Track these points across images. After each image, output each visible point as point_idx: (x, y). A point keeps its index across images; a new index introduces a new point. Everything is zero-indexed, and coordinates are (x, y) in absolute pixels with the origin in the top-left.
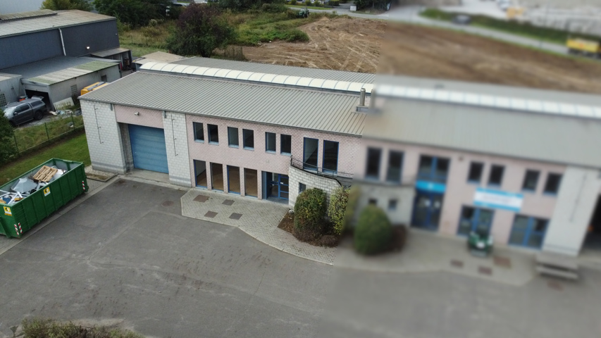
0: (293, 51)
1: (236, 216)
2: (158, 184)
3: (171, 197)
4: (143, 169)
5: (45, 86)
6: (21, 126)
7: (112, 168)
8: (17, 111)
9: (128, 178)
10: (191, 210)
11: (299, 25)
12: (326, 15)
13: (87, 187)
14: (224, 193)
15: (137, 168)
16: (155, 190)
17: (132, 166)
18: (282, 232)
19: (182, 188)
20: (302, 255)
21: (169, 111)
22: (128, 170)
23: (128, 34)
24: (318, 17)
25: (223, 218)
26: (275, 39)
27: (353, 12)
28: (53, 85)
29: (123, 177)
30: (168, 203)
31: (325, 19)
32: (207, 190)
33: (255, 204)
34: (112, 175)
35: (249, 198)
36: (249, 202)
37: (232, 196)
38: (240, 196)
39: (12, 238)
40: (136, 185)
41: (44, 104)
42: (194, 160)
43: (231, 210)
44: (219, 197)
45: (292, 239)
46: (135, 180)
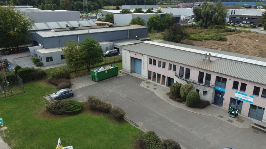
0: (216, 44)
1: (155, 89)
2: (138, 77)
3: (140, 80)
4: (136, 73)
5: (119, 46)
6: (109, 57)
7: (127, 71)
8: (109, 52)
9: (131, 74)
10: (143, 85)
11: (228, 35)
12: (245, 31)
13: (118, 74)
14: (155, 83)
15: (134, 72)
16: (136, 78)
17: (133, 71)
18: (166, 95)
19: (144, 79)
20: (168, 102)
21: (144, 54)
22: (131, 72)
23: (155, 34)
24: (240, 32)
25: (151, 89)
26: (211, 39)
27: (262, 30)
28: (121, 46)
29: (129, 74)
30: (138, 82)
31: (243, 33)
32: (151, 81)
33: (164, 87)
34: (127, 73)
35: (163, 85)
36: (162, 86)
37: (158, 84)
38: (160, 84)
39: (96, 82)
40: (132, 76)
41: (117, 51)
42: (149, 71)
43: (154, 87)
44: (154, 83)
45: (168, 98)
46: (132, 75)
